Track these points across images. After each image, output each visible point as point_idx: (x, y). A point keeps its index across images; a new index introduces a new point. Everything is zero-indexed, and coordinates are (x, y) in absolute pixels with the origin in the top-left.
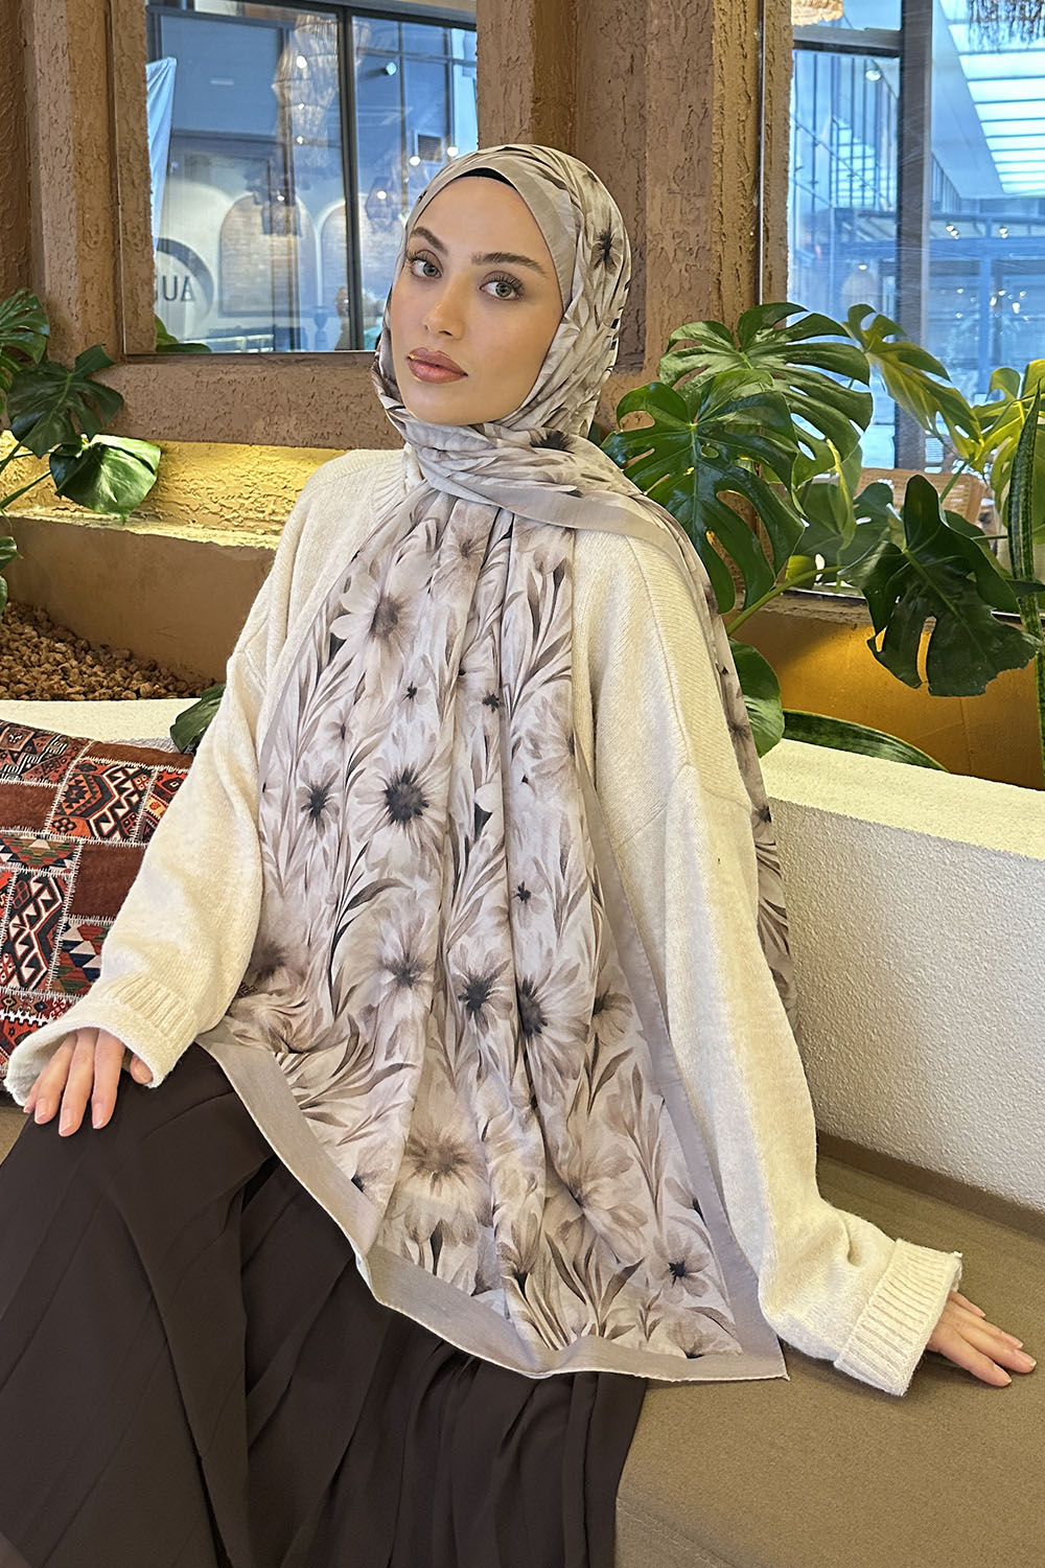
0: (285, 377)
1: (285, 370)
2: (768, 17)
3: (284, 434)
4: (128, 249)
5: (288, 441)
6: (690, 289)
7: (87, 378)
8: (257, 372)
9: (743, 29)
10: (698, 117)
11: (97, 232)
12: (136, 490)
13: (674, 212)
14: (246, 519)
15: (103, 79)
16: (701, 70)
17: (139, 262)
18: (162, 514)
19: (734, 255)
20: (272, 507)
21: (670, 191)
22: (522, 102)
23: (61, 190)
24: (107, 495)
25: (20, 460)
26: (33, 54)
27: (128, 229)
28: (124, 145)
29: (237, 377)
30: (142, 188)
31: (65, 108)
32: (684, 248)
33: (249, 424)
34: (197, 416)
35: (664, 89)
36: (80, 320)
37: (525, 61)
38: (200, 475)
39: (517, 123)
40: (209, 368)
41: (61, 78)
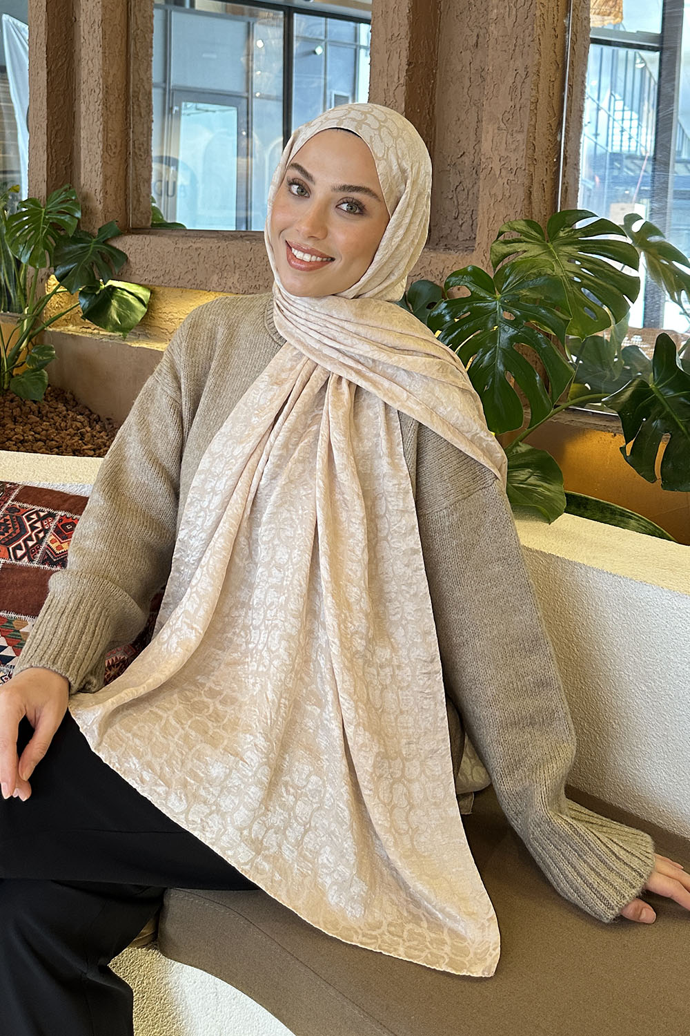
0: (234, 247)
1: (233, 242)
2: (573, 10)
3: (231, 285)
4: (136, 158)
5: (233, 290)
6: (510, 197)
7: (105, 242)
8: (214, 243)
9: (556, 19)
10: (522, 77)
11: (116, 146)
12: (134, 317)
13: (501, 143)
15: (124, 45)
16: (526, 45)
17: (143, 167)
18: (150, 334)
19: (541, 174)
21: (499, 129)
22: (400, 65)
23: (93, 117)
24: (115, 320)
25: (61, 294)
26: (80, 26)
27: (136, 145)
28: (136, 89)
29: (201, 245)
30: (147, 117)
31: (98, 62)
32: (508, 168)
33: (208, 278)
34: (174, 270)
35: (499, 57)
36: (102, 204)
37: (404, 37)
38: (175, 310)
39: (396, 79)
40: (184, 238)
41: (96, 42)
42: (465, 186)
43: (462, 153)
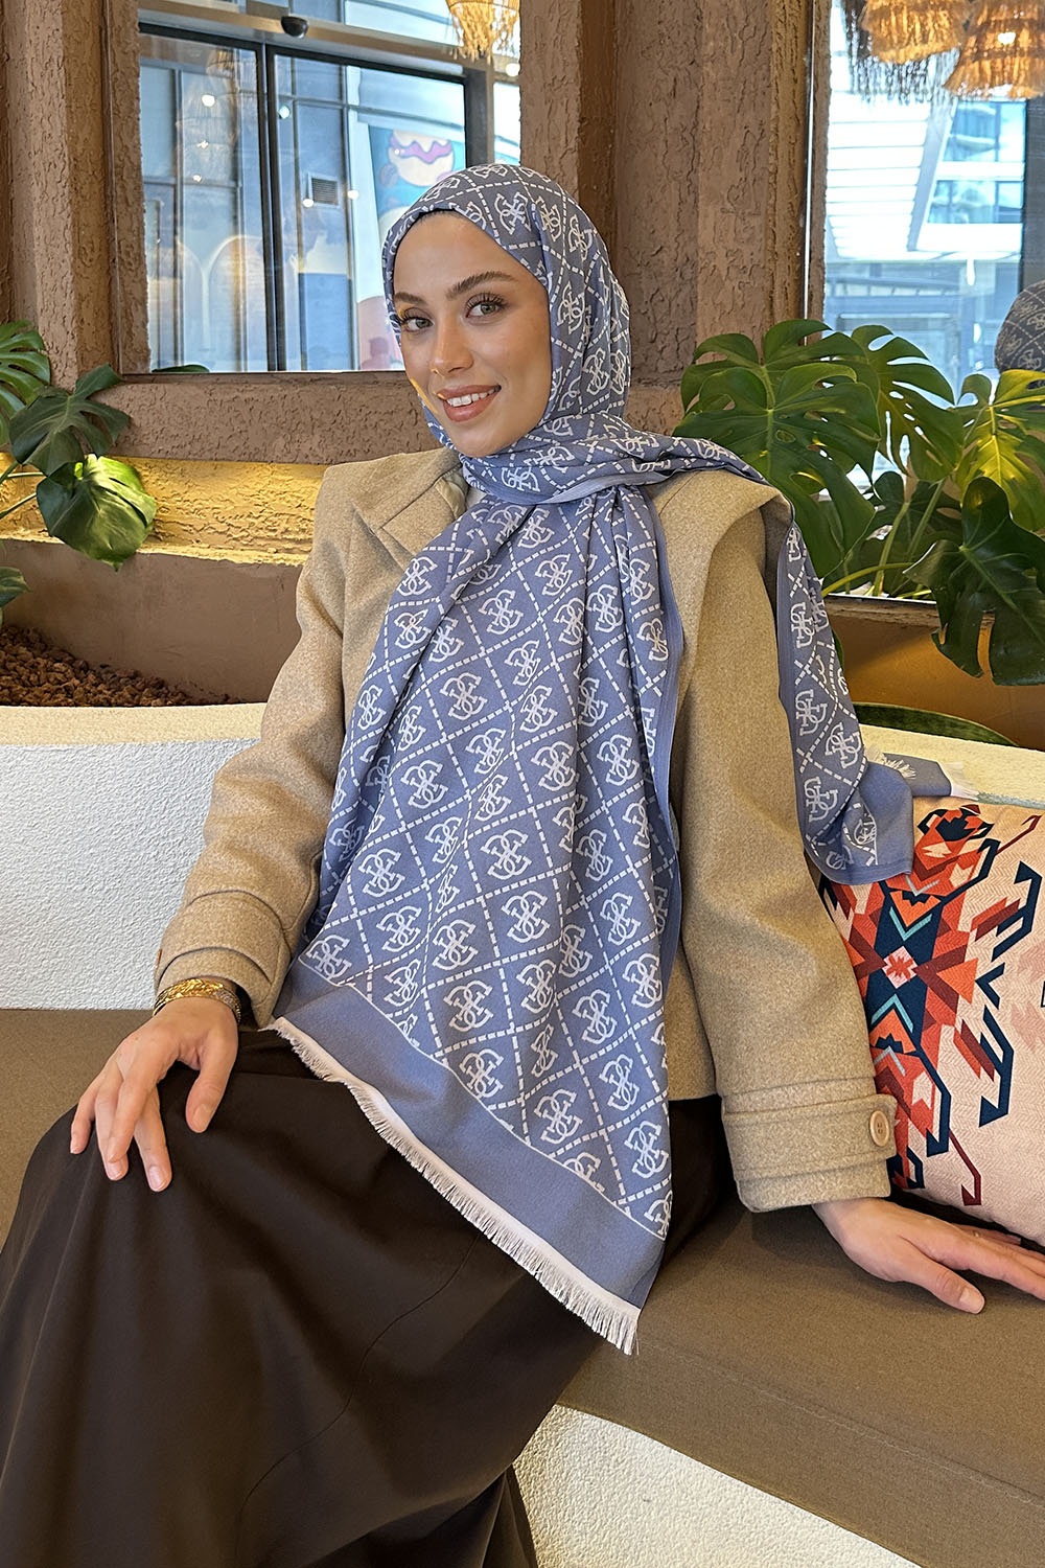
0: (308, 396)
1: (307, 388)
2: (815, 45)
4: (122, 268)
5: (311, 457)
6: (743, 306)
7: (91, 400)
8: (276, 390)
9: (794, 56)
10: (754, 137)
11: (92, 250)
13: (727, 231)
14: (256, 538)
15: (98, 94)
16: (759, 92)
17: (134, 281)
18: (163, 534)
19: (783, 276)
20: (284, 525)
21: (723, 211)
22: (568, 121)
23: (55, 206)
26: (23, 67)
27: (122, 248)
29: (252, 394)
30: (136, 206)
31: (59, 123)
32: (737, 267)
33: (268, 442)
34: (209, 434)
35: (719, 109)
36: (76, 339)
37: (572, 80)
38: (205, 495)
39: (562, 143)
40: (223, 386)
41: (55, 92)
42: (664, 295)
43: (658, 248)
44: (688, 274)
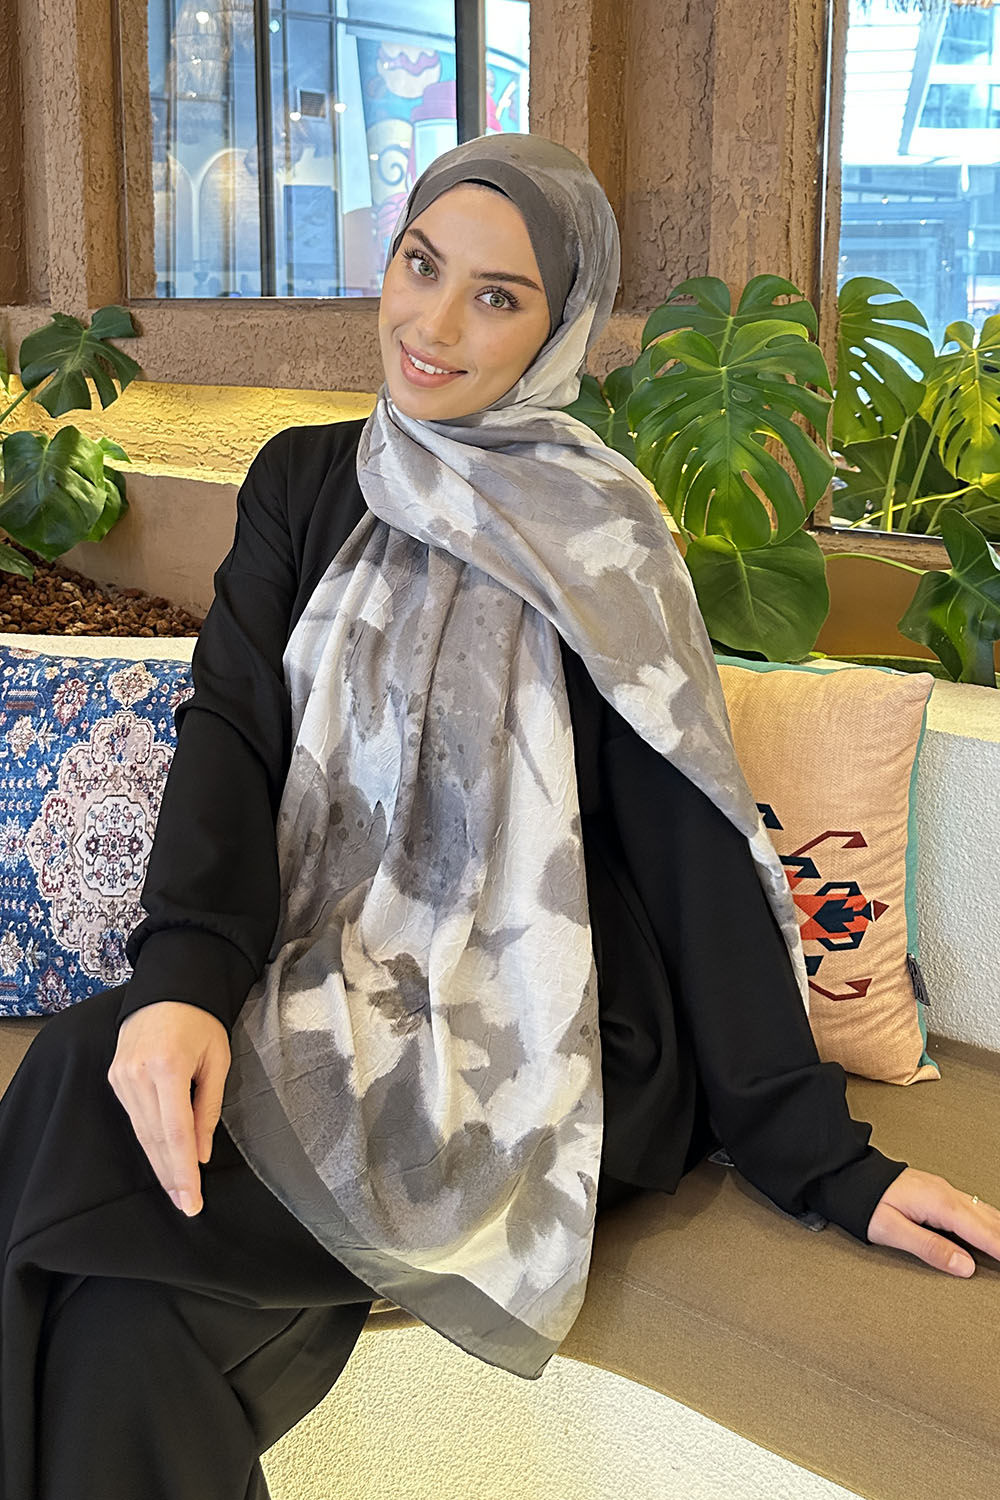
0: (313, 322)
1: (312, 314)
4: (131, 195)
5: (315, 385)
6: (758, 235)
8: (281, 316)
10: (772, 64)
11: (102, 176)
13: (742, 159)
15: (108, 21)
16: (777, 19)
17: (141, 207)
18: (168, 457)
19: (801, 203)
21: (739, 139)
22: (579, 49)
23: (66, 133)
27: (132, 177)
28: (129, 91)
29: (259, 321)
30: (144, 133)
31: (71, 50)
32: (752, 196)
33: (272, 368)
34: (215, 360)
35: (735, 36)
36: (86, 264)
37: (583, 8)
38: (210, 418)
39: (573, 70)
40: (229, 312)
41: (65, 20)
42: (674, 222)
43: (669, 176)
44: (699, 202)
